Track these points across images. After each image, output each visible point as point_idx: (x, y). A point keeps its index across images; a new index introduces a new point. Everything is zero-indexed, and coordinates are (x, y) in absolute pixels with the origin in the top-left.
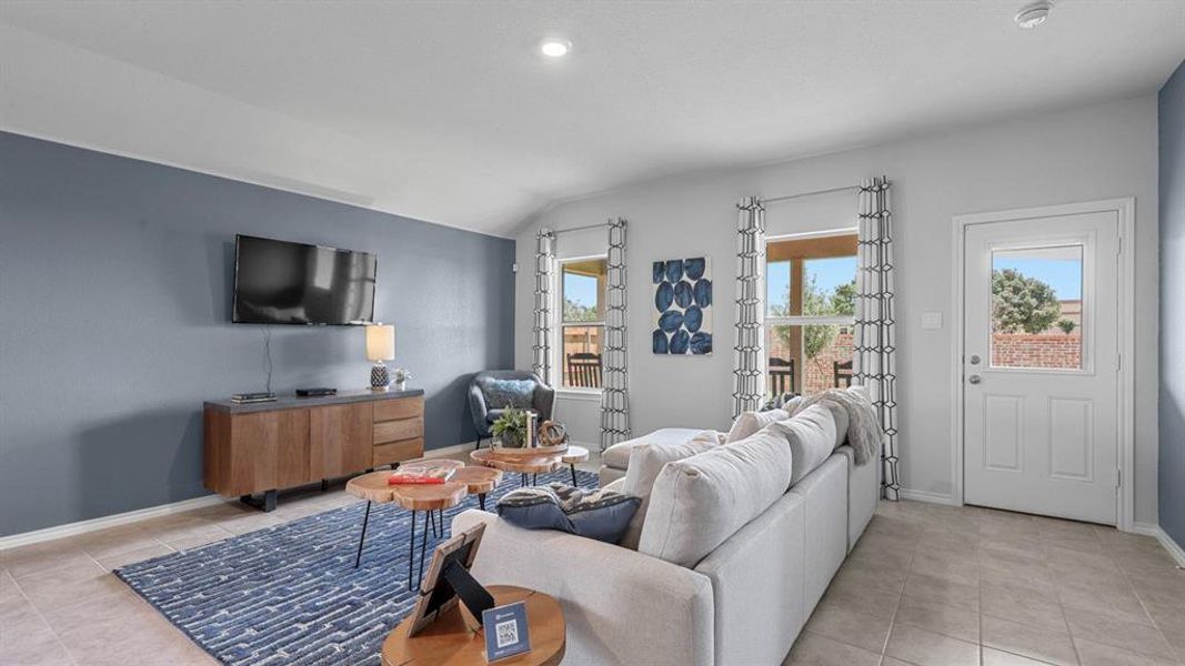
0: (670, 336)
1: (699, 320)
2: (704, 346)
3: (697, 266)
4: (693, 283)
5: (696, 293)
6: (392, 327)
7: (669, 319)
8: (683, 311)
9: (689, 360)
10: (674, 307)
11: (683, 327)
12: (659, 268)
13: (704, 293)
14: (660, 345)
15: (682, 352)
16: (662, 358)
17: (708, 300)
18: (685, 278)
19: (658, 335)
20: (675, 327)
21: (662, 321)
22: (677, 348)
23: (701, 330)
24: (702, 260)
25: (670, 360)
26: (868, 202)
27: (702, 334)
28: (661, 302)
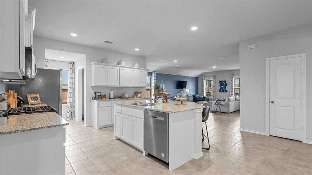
0: (222, 90)
1: (226, 88)
2: (226, 91)
3: (225, 82)
4: (225, 84)
6: (189, 89)
9: (224, 93)
10: (222, 86)
11: (223, 89)
12: (220, 82)
13: (226, 85)
14: (220, 91)
15: (223, 92)
16: (220, 93)
17: (227, 86)
18: (224, 83)
19: (220, 90)
20: (222, 89)
21: (220, 88)
22: (223, 91)
24: (226, 81)
25: (222, 93)
28: (220, 86)
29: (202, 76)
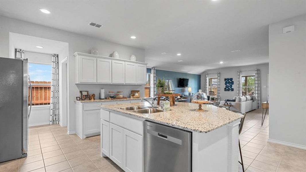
0: (227, 89)
1: (232, 86)
2: (232, 90)
3: (231, 79)
4: (231, 82)
5: (231, 83)
7: (227, 86)
8: (229, 85)
10: (228, 85)
11: (229, 87)
12: (225, 79)
13: (233, 83)
14: (225, 90)
15: (229, 91)
16: (226, 92)
17: (233, 84)
18: (229, 81)
19: (225, 88)
20: (228, 87)
21: (226, 87)
22: (228, 90)
23: (232, 88)
24: (232, 79)
25: (227, 92)
26: (256, 72)
27: (232, 89)
28: (226, 84)
29: (206, 73)
